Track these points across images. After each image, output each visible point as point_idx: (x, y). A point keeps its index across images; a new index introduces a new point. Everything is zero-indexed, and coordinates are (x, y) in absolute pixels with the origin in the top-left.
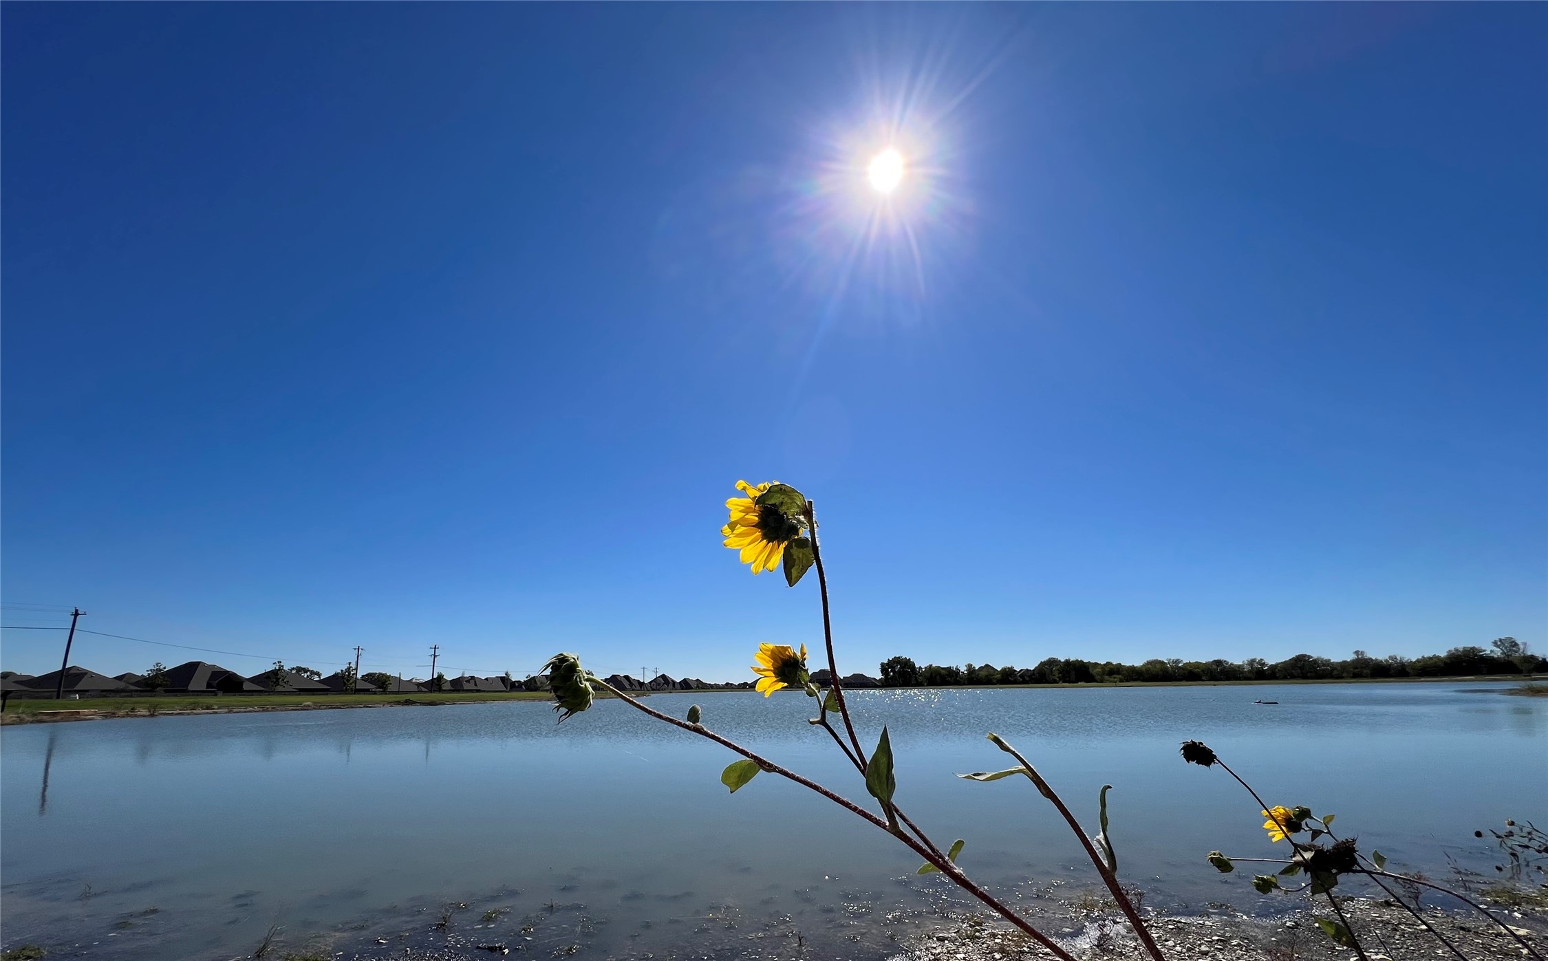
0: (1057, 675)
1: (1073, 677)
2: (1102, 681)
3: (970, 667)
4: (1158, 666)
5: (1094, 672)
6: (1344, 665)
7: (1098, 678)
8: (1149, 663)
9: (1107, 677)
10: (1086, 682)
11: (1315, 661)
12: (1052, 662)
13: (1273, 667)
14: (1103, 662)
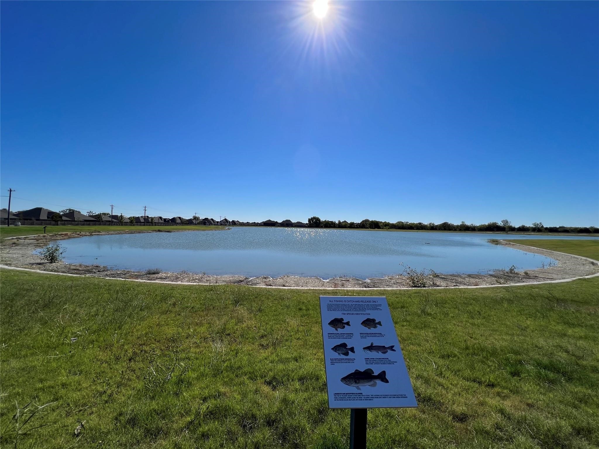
0: (368, 226)
1: (374, 227)
2: (383, 228)
3: (340, 222)
4: (401, 224)
5: (380, 225)
6: (458, 226)
7: (382, 227)
8: (398, 222)
9: (384, 227)
10: (378, 229)
11: (449, 225)
12: (367, 221)
13: (437, 226)
14: (383, 221)
